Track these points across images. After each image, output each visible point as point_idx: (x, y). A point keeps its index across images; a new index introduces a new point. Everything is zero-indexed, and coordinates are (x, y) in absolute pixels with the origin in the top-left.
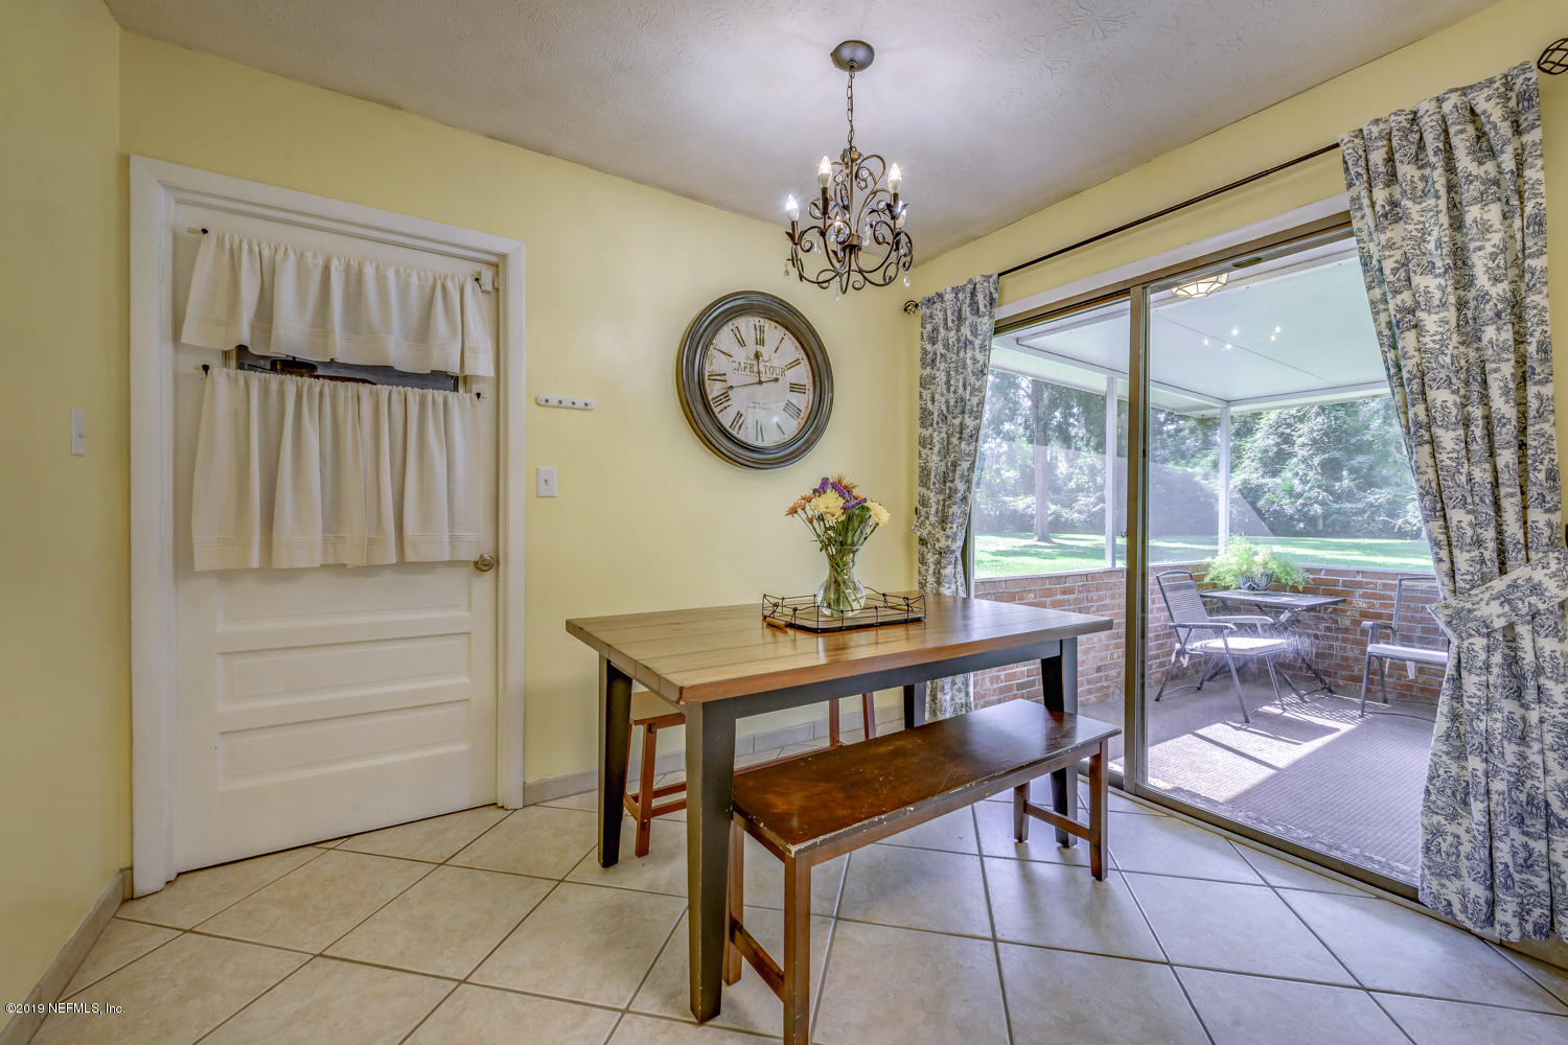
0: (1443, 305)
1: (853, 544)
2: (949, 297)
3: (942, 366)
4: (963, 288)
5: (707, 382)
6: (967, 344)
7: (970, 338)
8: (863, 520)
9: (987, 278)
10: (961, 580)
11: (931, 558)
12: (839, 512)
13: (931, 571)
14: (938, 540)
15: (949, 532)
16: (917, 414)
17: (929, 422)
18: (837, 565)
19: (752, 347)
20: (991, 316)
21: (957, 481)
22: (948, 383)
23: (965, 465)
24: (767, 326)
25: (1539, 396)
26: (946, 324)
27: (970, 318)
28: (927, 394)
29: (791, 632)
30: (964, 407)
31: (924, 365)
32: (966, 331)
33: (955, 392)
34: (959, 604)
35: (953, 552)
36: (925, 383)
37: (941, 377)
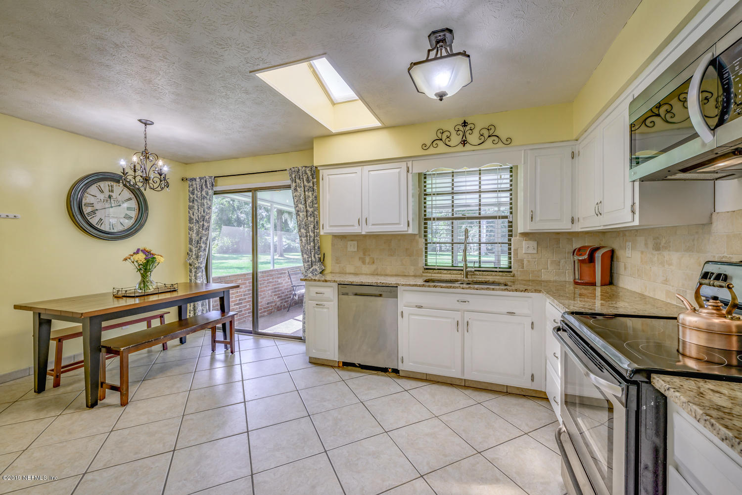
0: (303, 211)
1: (150, 269)
2: (198, 180)
3: (196, 203)
4: (203, 178)
5: (83, 207)
6: (204, 198)
7: (206, 196)
8: (153, 262)
9: (211, 177)
10: (204, 277)
11: (193, 271)
12: (143, 260)
13: (193, 275)
14: (195, 264)
15: (199, 261)
16: (188, 219)
17: (192, 222)
18: (144, 276)
19: (107, 194)
20: (212, 189)
21: (202, 244)
22: (198, 209)
23: (204, 238)
24: (115, 185)
25: (316, 232)
26: (197, 189)
27: (205, 189)
28: (191, 212)
29: (124, 298)
30: (204, 219)
31: (190, 202)
32: (204, 193)
33: (200, 213)
34: (204, 285)
35: (201, 268)
36: (190, 208)
37: (196, 207)
